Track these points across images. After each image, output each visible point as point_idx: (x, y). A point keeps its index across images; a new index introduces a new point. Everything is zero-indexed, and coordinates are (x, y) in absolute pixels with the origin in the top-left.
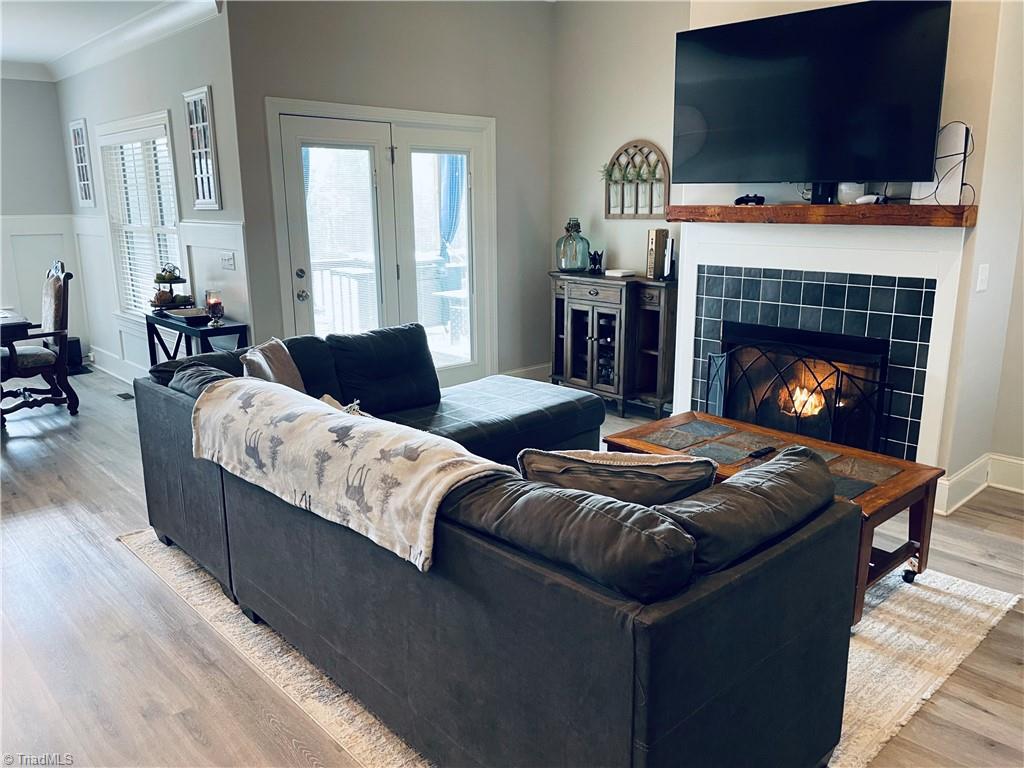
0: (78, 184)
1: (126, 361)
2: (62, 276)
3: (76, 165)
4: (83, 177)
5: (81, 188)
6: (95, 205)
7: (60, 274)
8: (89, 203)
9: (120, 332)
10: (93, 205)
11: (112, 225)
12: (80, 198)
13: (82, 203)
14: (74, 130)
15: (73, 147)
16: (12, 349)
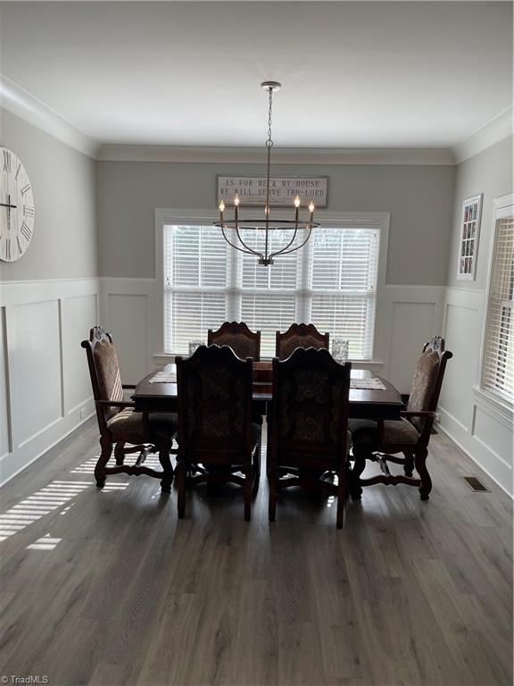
0: (459, 258)
1: (475, 436)
2: (441, 354)
3: (461, 240)
4: (467, 250)
5: (462, 261)
6: (475, 279)
7: (438, 350)
8: (469, 276)
9: (475, 407)
10: (472, 279)
11: (491, 299)
12: (459, 271)
13: (460, 276)
14: (467, 208)
15: (463, 223)
16: (381, 424)
